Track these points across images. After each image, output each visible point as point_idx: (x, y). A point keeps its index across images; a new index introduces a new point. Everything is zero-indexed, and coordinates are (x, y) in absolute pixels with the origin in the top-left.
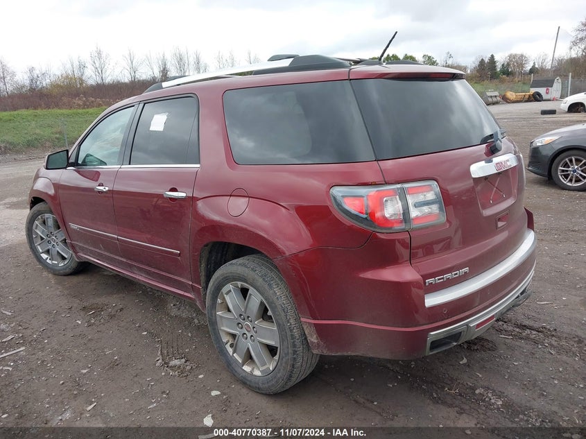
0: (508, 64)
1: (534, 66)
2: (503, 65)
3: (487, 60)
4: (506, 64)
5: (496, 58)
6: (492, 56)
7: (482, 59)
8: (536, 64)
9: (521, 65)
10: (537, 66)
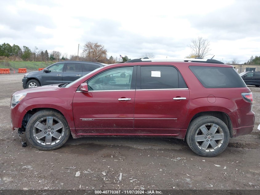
0: (53, 55)
1: (63, 57)
2: (51, 55)
3: (44, 52)
4: (52, 54)
5: (48, 52)
6: (46, 51)
7: (42, 51)
8: (64, 56)
9: (58, 56)
10: (64, 57)
